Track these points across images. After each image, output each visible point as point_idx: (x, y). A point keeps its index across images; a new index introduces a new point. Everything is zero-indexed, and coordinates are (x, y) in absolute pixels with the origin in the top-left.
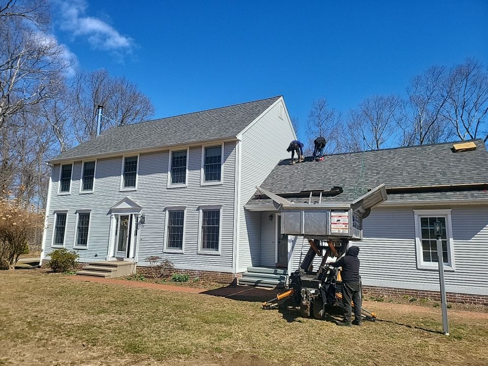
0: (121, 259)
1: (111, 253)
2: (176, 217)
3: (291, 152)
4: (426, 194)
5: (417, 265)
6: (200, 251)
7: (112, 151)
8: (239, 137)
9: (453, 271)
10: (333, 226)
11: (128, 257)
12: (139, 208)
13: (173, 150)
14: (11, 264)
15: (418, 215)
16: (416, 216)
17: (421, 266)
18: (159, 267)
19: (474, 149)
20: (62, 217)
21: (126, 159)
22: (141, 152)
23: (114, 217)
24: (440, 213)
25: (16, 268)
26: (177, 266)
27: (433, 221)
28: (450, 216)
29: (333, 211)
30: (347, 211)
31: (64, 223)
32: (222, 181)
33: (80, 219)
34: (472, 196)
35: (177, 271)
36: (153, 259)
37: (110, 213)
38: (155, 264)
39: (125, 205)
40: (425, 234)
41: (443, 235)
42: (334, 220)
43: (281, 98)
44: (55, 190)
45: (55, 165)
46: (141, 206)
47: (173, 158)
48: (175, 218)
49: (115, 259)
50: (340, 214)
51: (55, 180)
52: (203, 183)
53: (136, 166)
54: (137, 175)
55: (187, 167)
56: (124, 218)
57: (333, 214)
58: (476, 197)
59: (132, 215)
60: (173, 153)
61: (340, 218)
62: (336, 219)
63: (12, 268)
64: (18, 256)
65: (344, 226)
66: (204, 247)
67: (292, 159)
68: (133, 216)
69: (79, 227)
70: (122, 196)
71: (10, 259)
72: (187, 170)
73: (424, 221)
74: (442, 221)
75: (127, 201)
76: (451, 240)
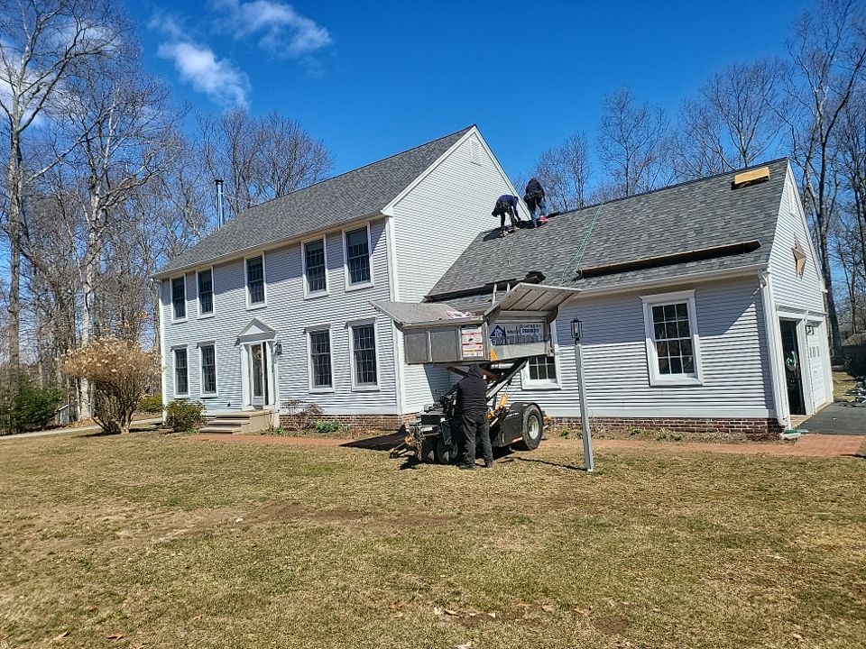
0: (260, 408)
1: (246, 401)
2: (321, 340)
3: (499, 216)
4: (657, 270)
5: (649, 381)
6: (354, 387)
7: (228, 252)
8: (387, 211)
9: (701, 386)
10: (465, 348)
11: (267, 404)
12: (272, 333)
13: (305, 241)
14: (122, 426)
15: (648, 304)
16: (645, 306)
17: (655, 382)
18: (303, 414)
19: (765, 180)
20: (181, 354)
21: (248, 261)
22: (266, 249)
23: (243, 348)
24: (678, 298)
25: (131, 431)
26: (327, 411)
27: (670, 310)
28: (692, 301)
29: (463, 327)
30: (480, 325)
31: (184, 363)
32: (373, 282)
33: (204, 355)
34: (721, 265)
35: (328, 417)
36: (294, 403)
37: (237, 343)
38: (299, 411)
39: (254, 330)
40: (659, 331)
41: (685, 330)
42: (466, 339)
43: (474, 129)
44: (167, 317)
45: (163, 280)
46: (274, 329)
47: (308, 253)
48: (319, 341)
49: (252, 408)
50: (472, 331)
51: (166, 303)
52: (348, 288)
53: (262, 270)
54: (265, 284)
55: (326, 264)
56: (256, 348)
57: (464, 332)
58: (727, 266)
59: (264, 343)
60: (307, 246)
61: (472, 337)
62: (467, 338)
63: (125, 430)
64: (131, 414)
65: (477, 347)
66: (360, 381)
67: (503, 228)
68: (267, 344)
69: (204, 367)
70: (250, 319)
71: (120, 418)
72: (326, 270)
73: (657, 312)
74: (682, 309)
75: (257, 323)
76: (696, 337)
